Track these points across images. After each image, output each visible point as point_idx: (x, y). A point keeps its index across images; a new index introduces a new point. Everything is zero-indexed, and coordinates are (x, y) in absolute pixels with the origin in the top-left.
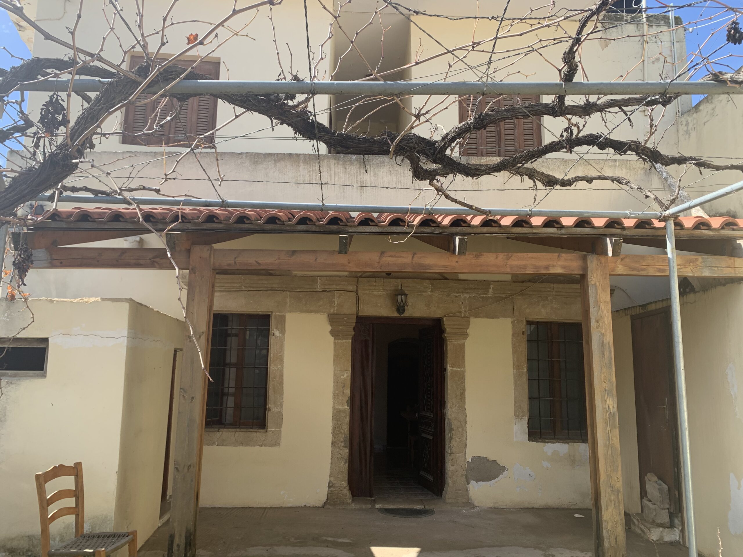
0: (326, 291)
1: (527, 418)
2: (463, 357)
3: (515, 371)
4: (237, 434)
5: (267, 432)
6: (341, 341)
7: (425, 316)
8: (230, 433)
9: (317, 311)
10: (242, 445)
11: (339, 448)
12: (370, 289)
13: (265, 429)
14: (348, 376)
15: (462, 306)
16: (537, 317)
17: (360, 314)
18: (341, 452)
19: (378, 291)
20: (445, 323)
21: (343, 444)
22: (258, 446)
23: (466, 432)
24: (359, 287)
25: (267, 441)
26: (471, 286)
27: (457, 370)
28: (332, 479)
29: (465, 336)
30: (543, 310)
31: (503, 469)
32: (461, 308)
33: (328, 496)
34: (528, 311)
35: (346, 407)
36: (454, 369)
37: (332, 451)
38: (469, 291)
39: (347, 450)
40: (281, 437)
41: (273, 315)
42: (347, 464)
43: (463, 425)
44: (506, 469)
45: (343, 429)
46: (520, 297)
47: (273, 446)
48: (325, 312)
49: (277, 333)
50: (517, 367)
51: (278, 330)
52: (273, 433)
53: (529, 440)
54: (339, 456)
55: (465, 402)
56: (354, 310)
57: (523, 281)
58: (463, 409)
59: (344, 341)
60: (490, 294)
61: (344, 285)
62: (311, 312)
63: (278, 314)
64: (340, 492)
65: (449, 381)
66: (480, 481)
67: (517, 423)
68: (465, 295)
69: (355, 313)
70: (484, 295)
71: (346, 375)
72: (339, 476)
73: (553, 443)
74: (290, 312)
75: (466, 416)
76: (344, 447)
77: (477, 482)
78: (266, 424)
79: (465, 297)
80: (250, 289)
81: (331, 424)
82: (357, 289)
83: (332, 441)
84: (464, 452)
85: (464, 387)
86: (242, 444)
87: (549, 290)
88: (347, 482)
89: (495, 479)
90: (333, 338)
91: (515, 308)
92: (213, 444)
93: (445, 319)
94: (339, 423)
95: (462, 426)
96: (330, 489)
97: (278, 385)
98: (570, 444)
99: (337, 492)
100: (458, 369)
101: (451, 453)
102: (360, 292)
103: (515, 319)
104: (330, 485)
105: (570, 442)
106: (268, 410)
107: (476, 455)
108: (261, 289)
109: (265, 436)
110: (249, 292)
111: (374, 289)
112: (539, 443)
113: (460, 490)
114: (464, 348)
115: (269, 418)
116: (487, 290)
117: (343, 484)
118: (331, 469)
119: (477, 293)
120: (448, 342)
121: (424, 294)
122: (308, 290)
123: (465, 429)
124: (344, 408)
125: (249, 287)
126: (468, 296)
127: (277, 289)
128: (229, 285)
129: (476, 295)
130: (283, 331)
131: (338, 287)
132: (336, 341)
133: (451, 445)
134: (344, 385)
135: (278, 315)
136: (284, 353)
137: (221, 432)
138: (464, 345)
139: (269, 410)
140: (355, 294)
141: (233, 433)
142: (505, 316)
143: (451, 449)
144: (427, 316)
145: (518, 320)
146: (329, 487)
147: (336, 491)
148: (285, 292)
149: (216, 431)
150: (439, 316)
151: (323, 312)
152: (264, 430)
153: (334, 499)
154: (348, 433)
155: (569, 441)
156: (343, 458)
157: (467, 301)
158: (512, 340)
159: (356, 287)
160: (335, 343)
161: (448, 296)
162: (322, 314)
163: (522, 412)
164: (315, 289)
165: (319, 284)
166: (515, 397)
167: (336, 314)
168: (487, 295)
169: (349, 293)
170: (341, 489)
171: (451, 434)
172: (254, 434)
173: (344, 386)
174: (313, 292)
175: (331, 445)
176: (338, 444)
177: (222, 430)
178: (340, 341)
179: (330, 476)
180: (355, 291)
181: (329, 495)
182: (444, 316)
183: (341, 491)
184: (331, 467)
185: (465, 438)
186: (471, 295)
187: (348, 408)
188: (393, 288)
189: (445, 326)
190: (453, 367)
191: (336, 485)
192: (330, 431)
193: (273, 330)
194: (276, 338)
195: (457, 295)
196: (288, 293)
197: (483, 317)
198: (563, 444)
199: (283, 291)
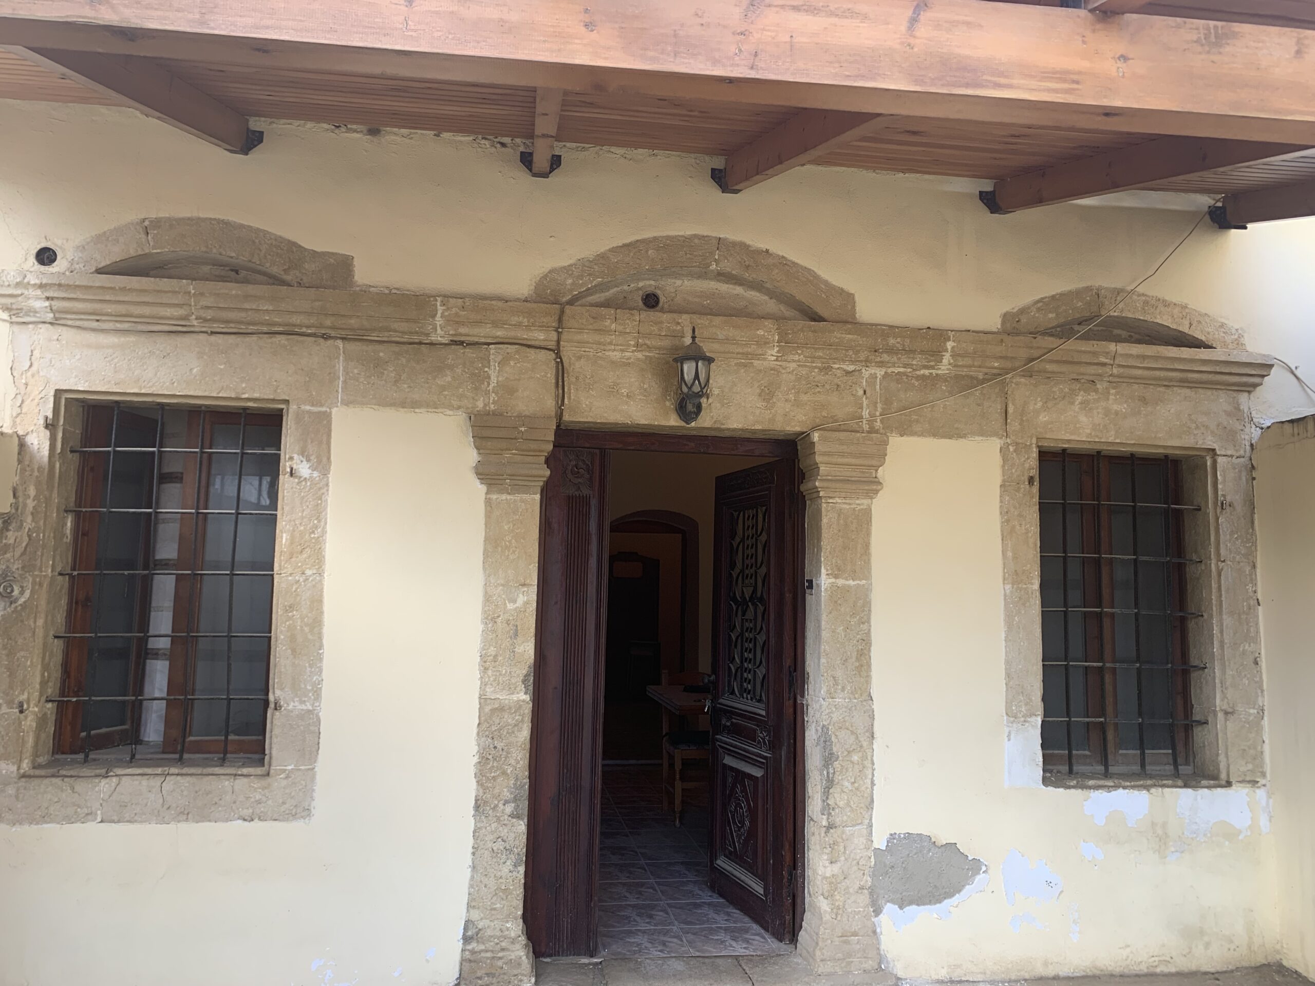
0: (462, 343)
1: (1039, 720)
2: (867, 546)
3: (1008, 587)
4: (170, 783)
5: (268, 774)
6: (509, 497)
7: (758, 427)
8: (145, 782)
9: (432, 406)
10: (187, 820)
11: (498, 819)
12: (600, 343)
13: (263, 765)
14: (526, 603)
15: (865, 402)
16: (1068, 437)
17: (566, 417)
18: (504, 832)
19: (622, 351)
20: (818, 448)
21: (509, 808)
22: (240, 822)
23: (873, 764)
24: (564, 337)
25: (270, 802)
26: (892, 341)
27: (849, 586)
28: (475, 915)
29: (872, 486)
30: (1083, 419)
31: (976, 866)
32: (862, 408)
33: (461, 970)
34: (1043, 418)
35: (523, 697)
36: (840, 582)
37: (474, 832)
38: (886, 357)
39: (521, 827)
40: (313, 790)
41: (291, 411)
42: (522, 869)
43: (865, 744)
44: (984, 868)
45: (513, 762)
46: (1023, 380)
47: (287, 820)
48: (459, 408)
49: (304, 469)
50: (1014, 577)
51: (308, 460)
52: (287, 777)
53: (1046, 781)
54: (499, 845)
55: (868, 677)
56: (550, 404)
57: (1034, 334)
58: (865, 696)
59: (518, 497)
60: (945, 366)
61: (519, 325)
62: (414, 405)
63: (308, 408)
64: (500, 955)
65: (824, 618)
66: (911, 903)
67: (1012, 736)
68: (872, 370)
69: (553, 414)
70: (927, 372)
71: (521, 600)
72: (498, 906)
73: (1108, 788)
74: (347, 403)
75: (872, 717)
76: (512, 816)
77: (901, 908)
78: (267, 752)
79: (874, 377)
80: (217, 327)
81: (476, 749)
82: (558, 342)
83: (476, 800)
84: (866, 822)
85: (868, 633)
86: (184, 815)
87: (1103, 360)
88: (521, 921)
89: (950, 895)
90: (483, 488)
91: (1011, 409)
92: (89, 816)
93: (816, 436)
94: (500, 745)
95: (861, 747)
96: (469, 947)
97: (306, 629)
98: (1153, 790)
99: (489, 955)
100: (851, 583)
101: (830, 827)
102: (568, 352)
103: (1008, 440)
104: (470, 933)
105: (1154, 786)
106: (272, 705)
107: (902, 830)
108: (252, 328)
109: (264, 788)
110: (213, 338)
111: (610, 343)
112: (1073, 791)
113: (855, 934)
114: (869, 522)
115: (276, 731)
116: (936, 354)
117: (508, 929)
118: (471, 886)
119: (905, 366)
120: (824, 505)
121: (756, 363)
122: (406, 338)
123: (869, 754)
124: (515, 697)
125: (213, 320)
126: (880, 372)
127: (304, 330)
128: (147, 310)
129: (902, 370)
130: (323, 464)
131: (500, 333)
132: (494, 497)
133: (831, 802)
134: (516, 631)
135: (309, 412)
136: (324, 532)
137: (115, 780)
138: (868, 513)
139: (277, 707)
140: (554, 356)
141: (159, 780)
142: (982, 433)
143: (829, 814)
144: (766, 427)
145: (1017, 444)
146: (466, 939)
147: (487, 951)
148: (330, 342)
149: (97, 776)
150: (798, 429)
151: (451, 407)
152: (259, 771)
153: (480, 978)
154: (527, 773)
155: (1149, 782)
156: (509, 851)
157: (878, 387)
158: (1001, 502)
159: (554, 336)
160: (488, 502)
161: (826, 369)
162: (451, 413)
163: (1026, 704)
164: (427, 335)
165: (439, 320)
166: (1008, 663)
167: (495, 414)
168: (934, 372)
169: (532, 351)
170: (503, 944)
171: (831, 771)
172: (227, 783)
173: (516, 635)
174: (420, 343)
175: (473, 812)
176: (496, 806)
177: (119, 771)
178: (504, 497)
179: (470, 906)
180: (554, 347)
181: (467, 965)
182: (814, 429)
183: (503, 950)
184: (472, 878)
185: (869, 781)
186: (890, 370)
187: (527, 698)
188: (667, 343)
189: (818, 459)
190: (836, 577)
191: (489, 932)
192: (472, 771)
193: (291, 458)
194: (299, 483)
195: (851, 368)
196: (340, 343)
197: (921, 435)
198: (1136, 792)
199: (326, 337)
